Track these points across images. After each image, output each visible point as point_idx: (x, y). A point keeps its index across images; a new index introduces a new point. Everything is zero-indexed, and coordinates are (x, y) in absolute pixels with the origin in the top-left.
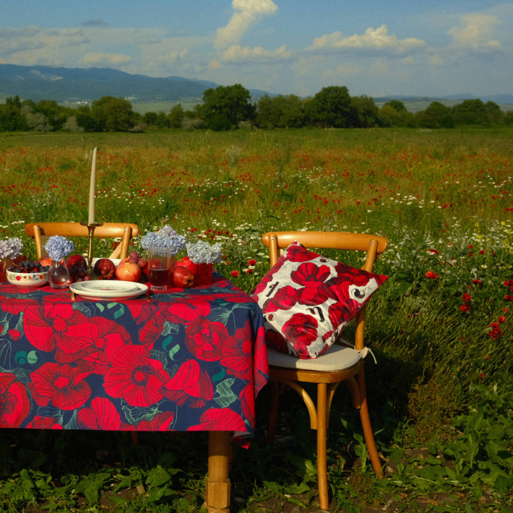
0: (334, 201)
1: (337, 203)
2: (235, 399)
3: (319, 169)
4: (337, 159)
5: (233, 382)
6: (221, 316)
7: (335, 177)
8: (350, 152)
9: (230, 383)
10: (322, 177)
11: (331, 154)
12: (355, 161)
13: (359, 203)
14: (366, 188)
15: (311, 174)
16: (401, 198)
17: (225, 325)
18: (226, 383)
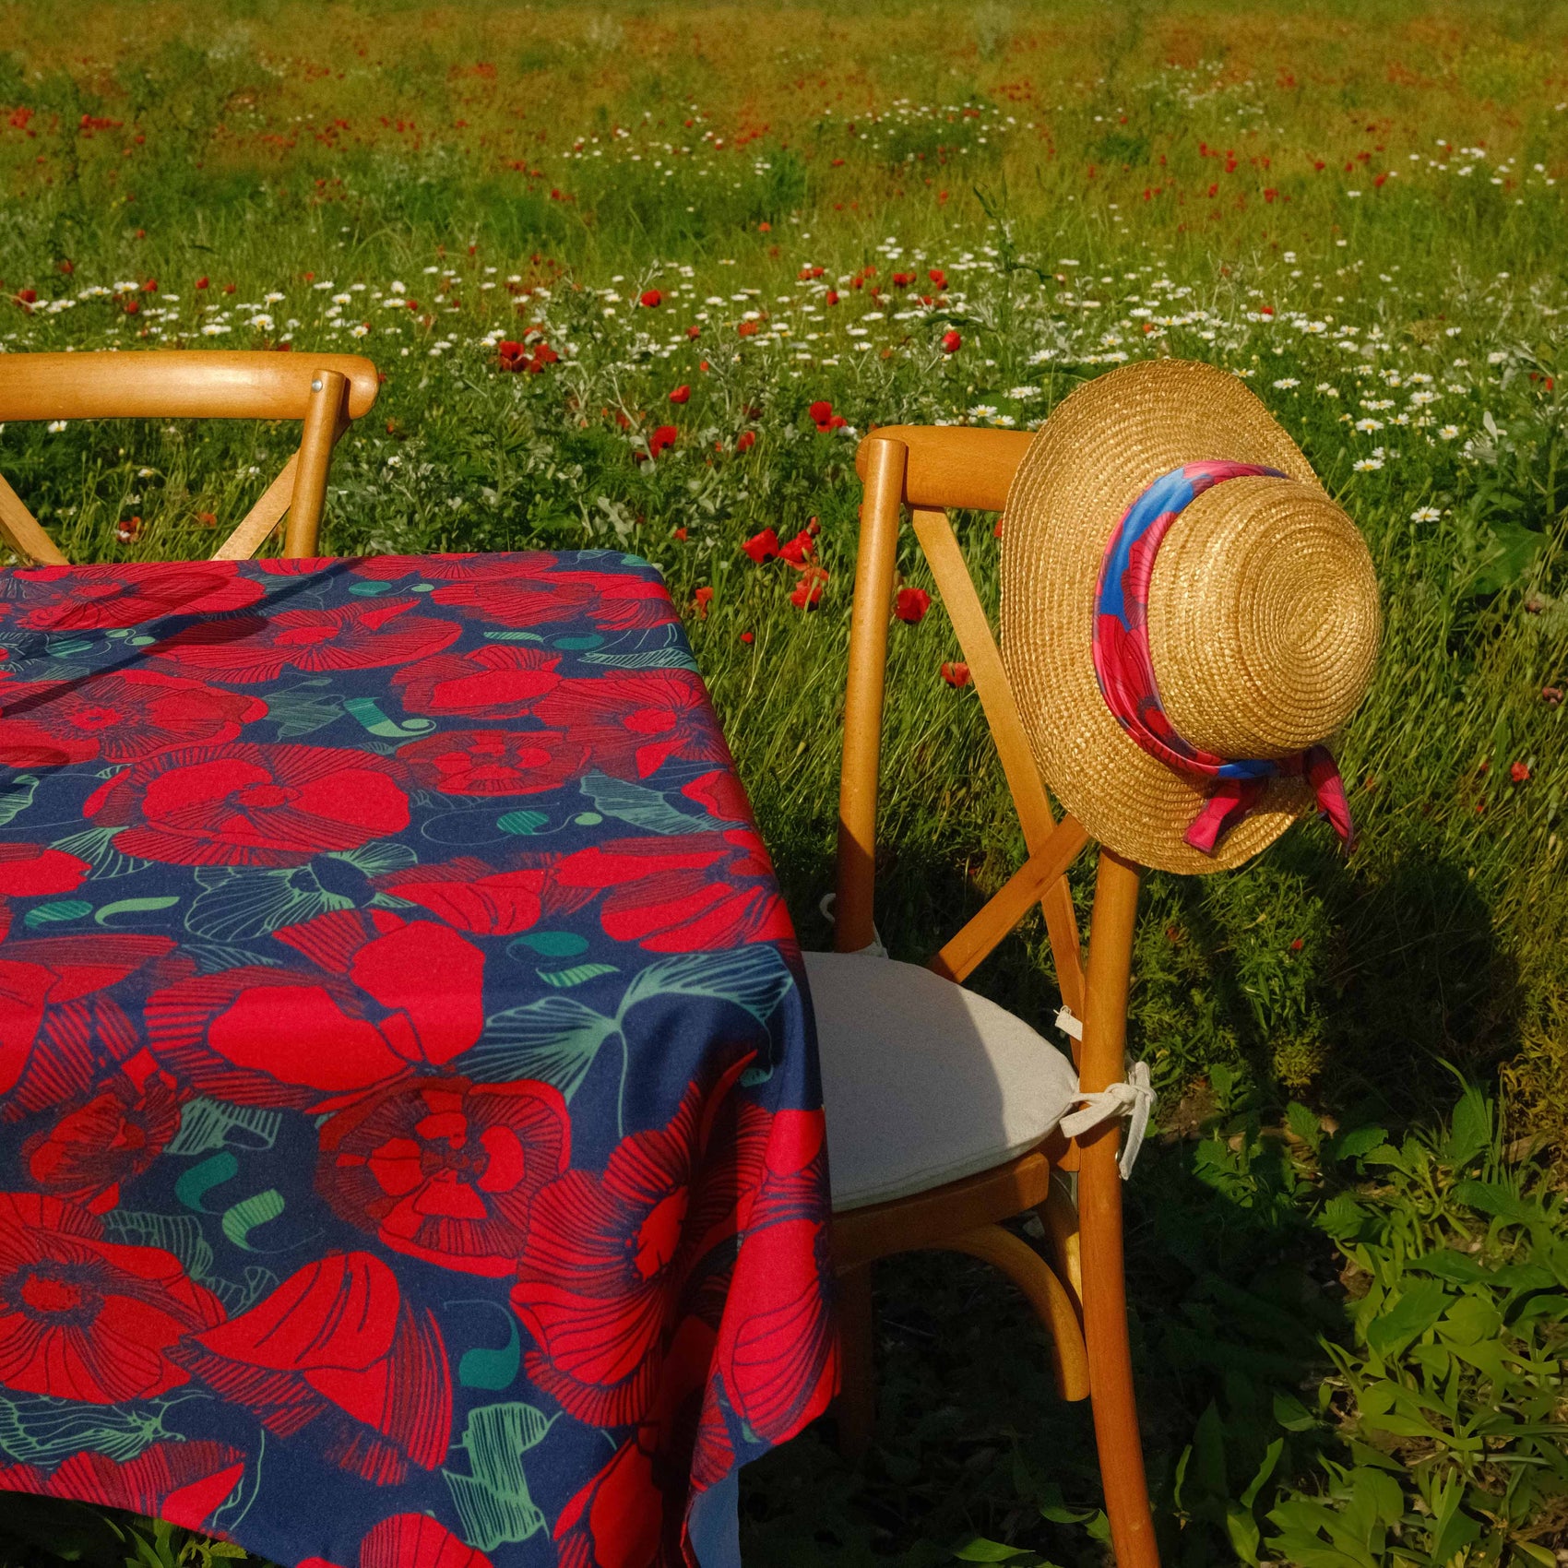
0: (1253, 161)
1: (1260, 164)
2: (532, 1530)
3: (1215, 67)
4: (1261, 40)
5: (540, 1435)
6: (546, 1051)
7: (1257, 89)
8: (1294, 21)
9: (526, 1433)
10: (1221, 90)
11: (1246, 25)
12: (1307, 43)
13: (1320, 166)
14: (1341, 121)
15: (1193, 81)
16: (1445, 155)
17: (569, 1095)
18: (508, 1421)
